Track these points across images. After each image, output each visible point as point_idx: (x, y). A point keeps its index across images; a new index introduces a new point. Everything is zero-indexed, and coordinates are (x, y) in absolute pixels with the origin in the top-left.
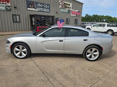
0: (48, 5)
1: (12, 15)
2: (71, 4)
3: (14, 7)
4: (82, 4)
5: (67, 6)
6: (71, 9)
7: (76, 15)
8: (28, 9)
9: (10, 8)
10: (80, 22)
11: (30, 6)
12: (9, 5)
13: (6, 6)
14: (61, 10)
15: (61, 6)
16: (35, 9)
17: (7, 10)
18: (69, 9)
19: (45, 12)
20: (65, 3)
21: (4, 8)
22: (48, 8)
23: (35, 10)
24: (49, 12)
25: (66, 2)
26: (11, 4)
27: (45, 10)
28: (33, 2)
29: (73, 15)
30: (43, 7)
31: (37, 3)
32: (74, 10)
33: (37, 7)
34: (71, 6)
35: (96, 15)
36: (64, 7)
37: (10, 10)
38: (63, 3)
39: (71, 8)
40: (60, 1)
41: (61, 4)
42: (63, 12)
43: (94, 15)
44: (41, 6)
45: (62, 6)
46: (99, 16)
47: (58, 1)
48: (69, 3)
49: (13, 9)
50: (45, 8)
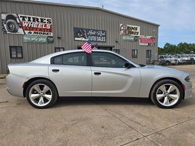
0: (103, 32)
1: (55, 48)
2: (139, 28)
3: (58, 38)
4: (157, 26)
5: (133, 30)
6: (139, 35)
7: (147, 44)
8: (76, 39)
9: (52, 39)
10: (157, 54)
11: (79, 34)
12: (52, 35)
13: (48, 37)
14: (124, 38)
15: (122, 32)
16: (85, 38)
17: (48, 42)
18: (136, 35)
19: (99, 41)
20: (128, 27)
21: (45, 40)
22: (103, 36)
23: (85, 40)
24: (105, 42)
25: (130, 26)
26: (54, 34)
27: (99, 39)
28: (82, 29)
29: (143, 44)
30: (96, 35)
31: (88, 30)
32: (144, 37)
33: (88, 36)
34: (138, 30)
35: (185, 44)
36: (127, 32)
37: (52, 42)
38: (127, 27)
39: (139, 33)
40: (121, 25)
41: (122, 28)
42: (126, 41)
43: (181, 44)
44: (94, 33)
45: (125, 31)
46: (190, 44)
47: (119, 25)
48: (136, 27)
49: (56, 40)
50: (99, 36)
